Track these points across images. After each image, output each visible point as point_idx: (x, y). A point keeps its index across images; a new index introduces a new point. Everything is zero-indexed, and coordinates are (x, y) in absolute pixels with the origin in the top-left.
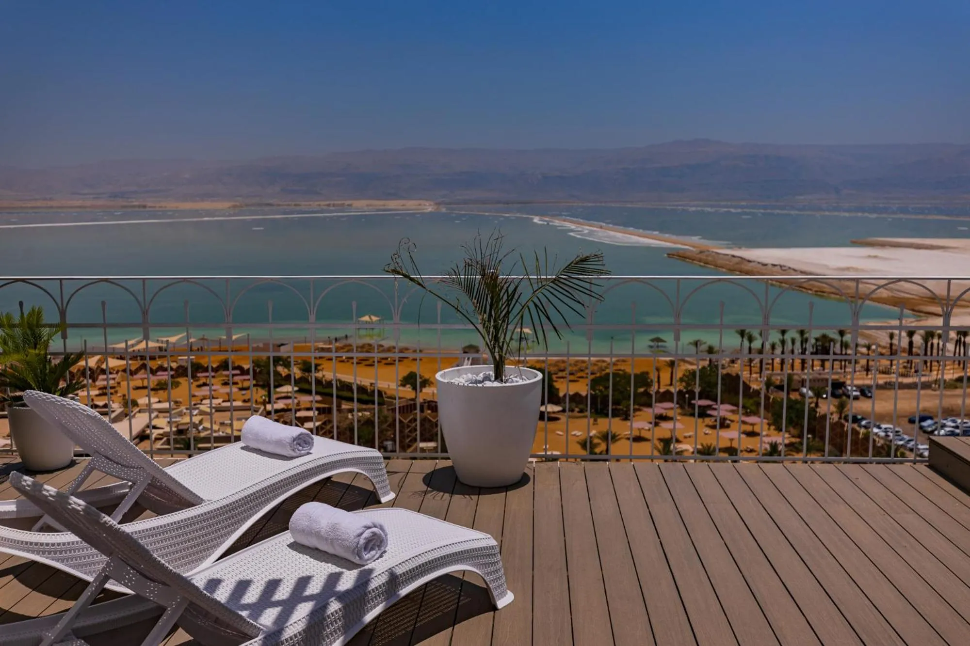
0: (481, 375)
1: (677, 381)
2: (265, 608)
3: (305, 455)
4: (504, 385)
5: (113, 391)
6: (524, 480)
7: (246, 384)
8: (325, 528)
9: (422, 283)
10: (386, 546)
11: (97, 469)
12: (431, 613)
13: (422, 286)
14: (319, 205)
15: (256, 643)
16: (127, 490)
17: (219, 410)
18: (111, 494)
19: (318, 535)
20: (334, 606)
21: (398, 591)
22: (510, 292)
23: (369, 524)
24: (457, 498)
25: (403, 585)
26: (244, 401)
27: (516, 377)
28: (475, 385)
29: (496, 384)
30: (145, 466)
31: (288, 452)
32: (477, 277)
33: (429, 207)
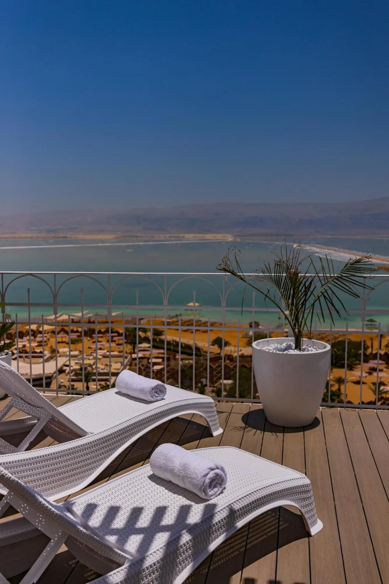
0: (284, 345)
1: (384, 347)
2: (130, 535)
3: (161, 400)
4: (302, 353)
5: (45, 344)
6: (315, 423)
7: (121, 342)
8: (177, 467)
9: (243, 278)
10: (226, 484)
11: (15, 407)
12: (258, 536)
13: (244, 280)
14: (165, 237)
15: (122, 571)
16: (36, 421)
17: (105, 356)
18: (25, 424)
19: (172, 471)
20: (186, 538)
21: (236, 523)
22: (307, 286)
23: (213, 466)
24: (267, 434)
25: (240, 518)
26: (120, 352)
27: (310, 347)
28: (281, 353)
29: (297, 352)
30: (46, 408)
31: (149, 398)
32: (283, 275)
33: (230, 238)
